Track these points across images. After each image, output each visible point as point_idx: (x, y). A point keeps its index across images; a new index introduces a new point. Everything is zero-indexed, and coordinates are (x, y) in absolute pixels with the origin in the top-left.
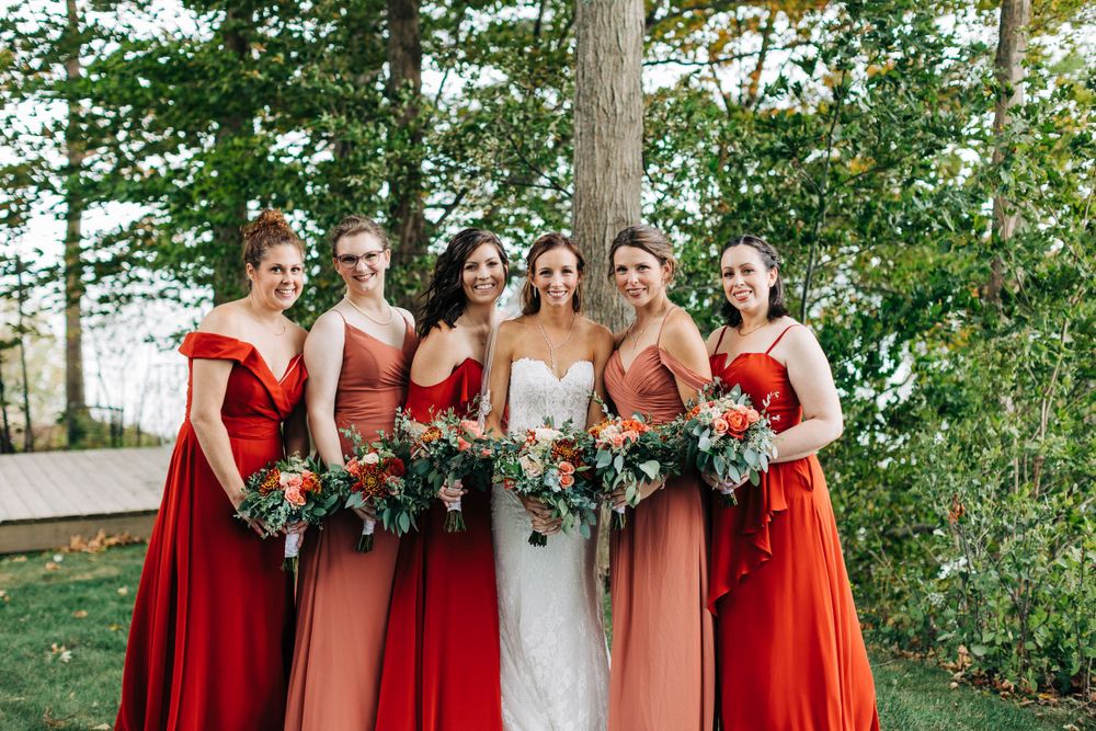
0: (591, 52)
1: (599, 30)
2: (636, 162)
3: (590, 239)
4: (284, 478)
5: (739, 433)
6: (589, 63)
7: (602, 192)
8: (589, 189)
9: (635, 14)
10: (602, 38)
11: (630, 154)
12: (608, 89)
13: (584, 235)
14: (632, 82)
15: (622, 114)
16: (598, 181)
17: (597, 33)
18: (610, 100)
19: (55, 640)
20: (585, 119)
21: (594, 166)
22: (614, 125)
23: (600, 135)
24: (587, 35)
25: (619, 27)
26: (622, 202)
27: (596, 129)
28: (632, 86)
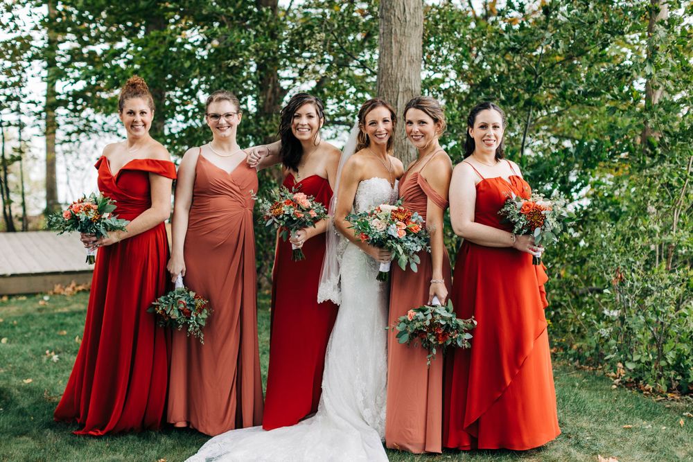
2: (418, 52)
7: (396, 71)
8: (388, 69)
11: (414, 47)
12: (401, 5)
15: (410, 20)
16: (394, 64)
18: (402, 11)
19: (48, 348)
20: (386, 24)
21: (392, 54)
22: (405, 28)
23: (396, 34)
26: (409, 77)
27: (393, 30)
28: (417, 3)
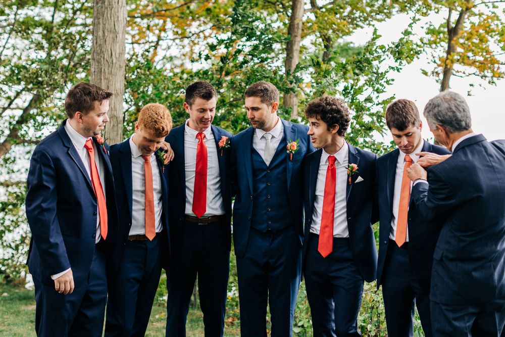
0: (101, 31)
1: (106, 20)
2: (122, 88)
6: (100, 37)
9: (123, 14)
10: (107, 25)
11: (119, 84)
12: (109, 50)
14: (121, 48)
15: (116, 63)
17: (104, 22)
18: (110, 56)
20: (97, 64)
22: (112, 68)
23: (105, 73)
24: (99, 23)
25: (116, 19)
26: (115, 106)
27: (103, 70)
28: (121, 50)
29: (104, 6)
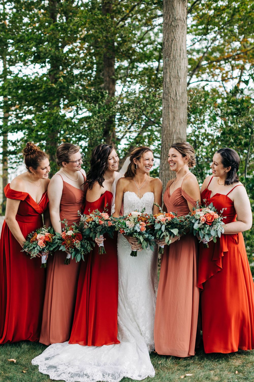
0: (168, 78)
1: (171, 70)
2: (184, 117)
3: (168, 145)
4: (38, 236)
5: (210, 223)
6: (167, 82)
7: (172, 128)
8: (167, 127)
9: (184, 64)
10: (172, 73)
11: (182, 114)
12: (174, 91)
13: (165, 144)
14: (183, 88)
15: (179, 100)
16: (171, 124)
17: (170, 71)
18: (175, 95)
20: (166, 102)
21: (169, 119)
22: (177, 104)
23: (171, 107)
24: (167, 72)
25: (178, 69)
26: (179, 132)
27: (170, 105)
29: (169, 59)
